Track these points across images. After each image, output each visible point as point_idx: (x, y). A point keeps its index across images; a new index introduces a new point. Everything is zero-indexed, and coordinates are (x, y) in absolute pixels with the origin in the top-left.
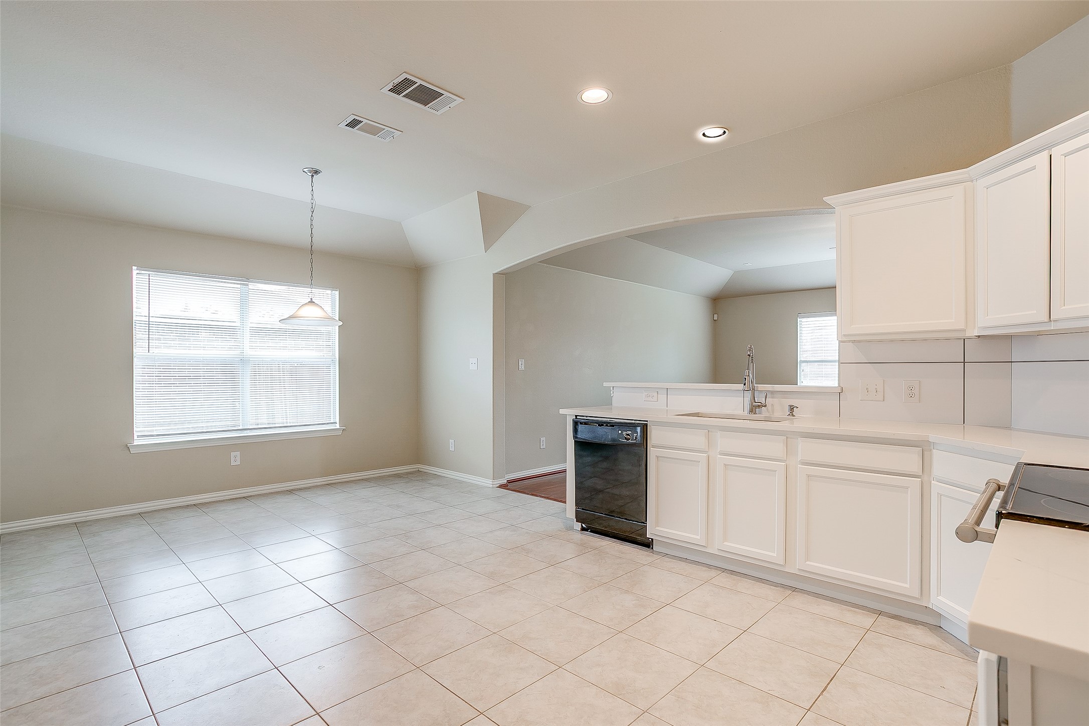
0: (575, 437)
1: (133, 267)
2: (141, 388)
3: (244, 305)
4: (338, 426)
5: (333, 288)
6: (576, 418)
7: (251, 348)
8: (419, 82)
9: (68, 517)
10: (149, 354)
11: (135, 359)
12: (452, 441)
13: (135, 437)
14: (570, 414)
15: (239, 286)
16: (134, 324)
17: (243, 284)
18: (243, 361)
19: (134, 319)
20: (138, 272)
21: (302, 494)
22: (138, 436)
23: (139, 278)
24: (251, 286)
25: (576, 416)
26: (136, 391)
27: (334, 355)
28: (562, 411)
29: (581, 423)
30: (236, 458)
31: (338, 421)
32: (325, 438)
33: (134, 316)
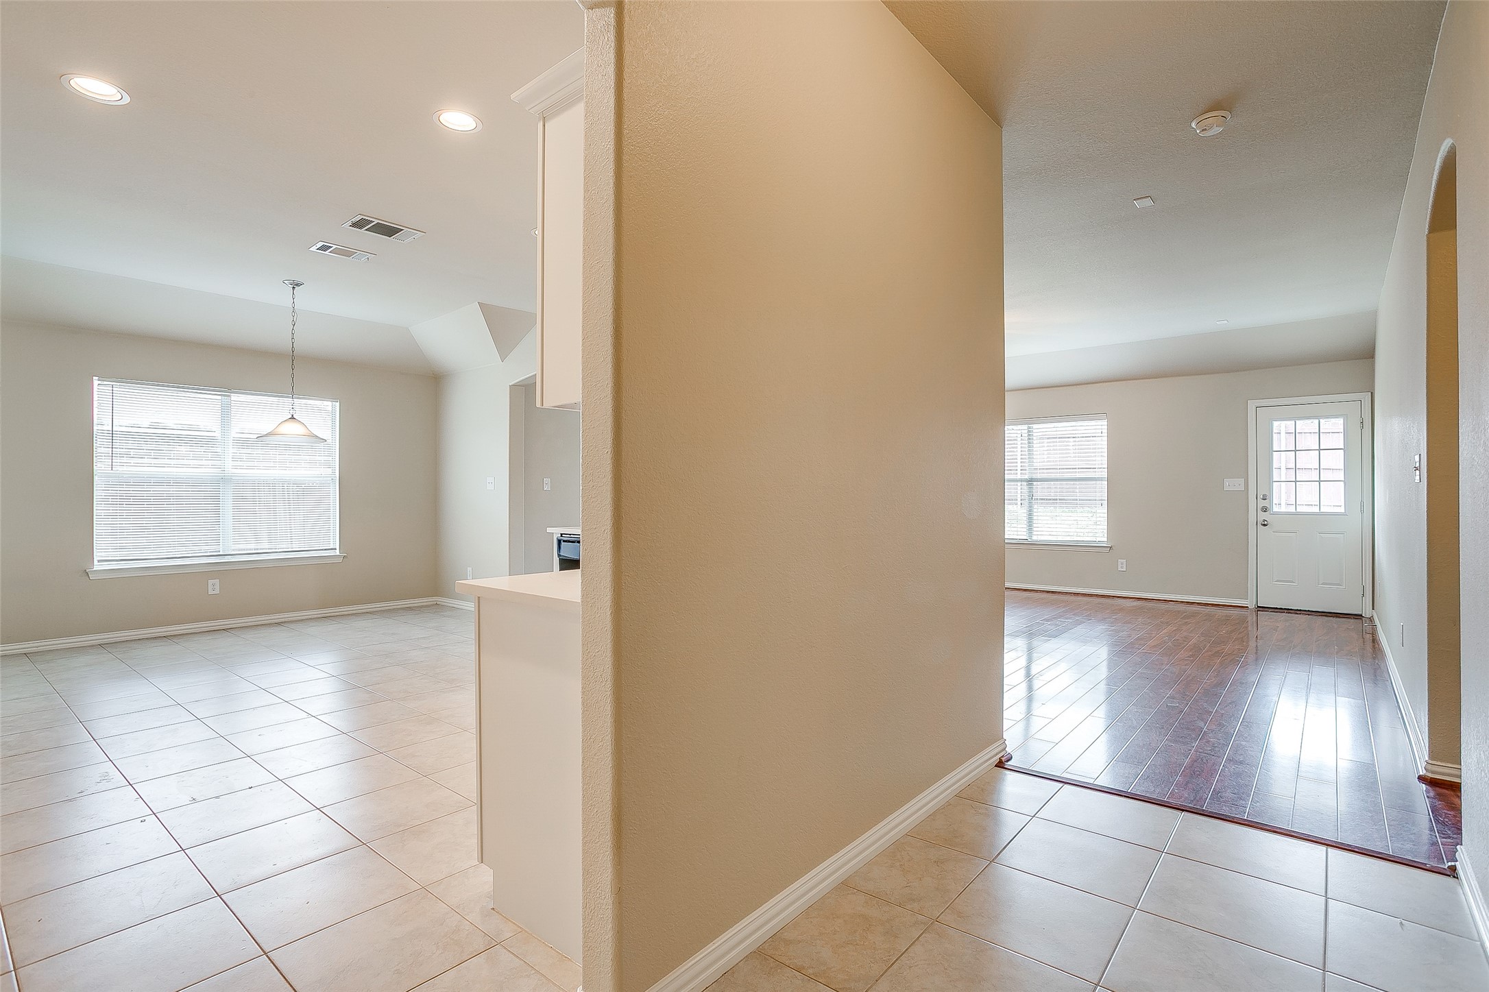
0: (559, 555)
1: (94, 378)
2: (103, 514)
3: (226, 414)
4: (338, 553)
5: (333, 399)
6: (561, 536)
7: (235, 467)
8: (376, 221)
9: (18, 647)
10: (112, 472)
11: (96, 478)
12: (469, 569)
13: (96, 562)
14: (556, 532)
15: (219, 397)
16: (95, 436)
17: (224, 395)
18: (224, 480)
19: (95, 428)
20: (100, 382)
21: (292, 626)
22: (99, 561)
23: (100, 388)
24: (234, 397)
25: (561, 534)
26: (97, 510)
27: (334, 472)
28: (549, 530)
29: (564, 541)
30: (214, 586)
31: (338, 548)
32: (320, 566)
33: (94, 425)
